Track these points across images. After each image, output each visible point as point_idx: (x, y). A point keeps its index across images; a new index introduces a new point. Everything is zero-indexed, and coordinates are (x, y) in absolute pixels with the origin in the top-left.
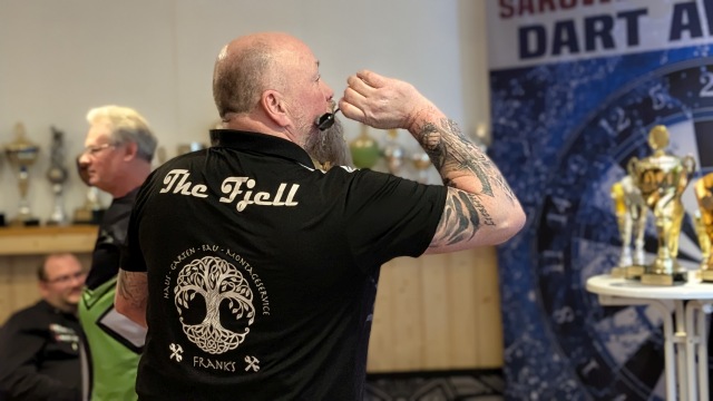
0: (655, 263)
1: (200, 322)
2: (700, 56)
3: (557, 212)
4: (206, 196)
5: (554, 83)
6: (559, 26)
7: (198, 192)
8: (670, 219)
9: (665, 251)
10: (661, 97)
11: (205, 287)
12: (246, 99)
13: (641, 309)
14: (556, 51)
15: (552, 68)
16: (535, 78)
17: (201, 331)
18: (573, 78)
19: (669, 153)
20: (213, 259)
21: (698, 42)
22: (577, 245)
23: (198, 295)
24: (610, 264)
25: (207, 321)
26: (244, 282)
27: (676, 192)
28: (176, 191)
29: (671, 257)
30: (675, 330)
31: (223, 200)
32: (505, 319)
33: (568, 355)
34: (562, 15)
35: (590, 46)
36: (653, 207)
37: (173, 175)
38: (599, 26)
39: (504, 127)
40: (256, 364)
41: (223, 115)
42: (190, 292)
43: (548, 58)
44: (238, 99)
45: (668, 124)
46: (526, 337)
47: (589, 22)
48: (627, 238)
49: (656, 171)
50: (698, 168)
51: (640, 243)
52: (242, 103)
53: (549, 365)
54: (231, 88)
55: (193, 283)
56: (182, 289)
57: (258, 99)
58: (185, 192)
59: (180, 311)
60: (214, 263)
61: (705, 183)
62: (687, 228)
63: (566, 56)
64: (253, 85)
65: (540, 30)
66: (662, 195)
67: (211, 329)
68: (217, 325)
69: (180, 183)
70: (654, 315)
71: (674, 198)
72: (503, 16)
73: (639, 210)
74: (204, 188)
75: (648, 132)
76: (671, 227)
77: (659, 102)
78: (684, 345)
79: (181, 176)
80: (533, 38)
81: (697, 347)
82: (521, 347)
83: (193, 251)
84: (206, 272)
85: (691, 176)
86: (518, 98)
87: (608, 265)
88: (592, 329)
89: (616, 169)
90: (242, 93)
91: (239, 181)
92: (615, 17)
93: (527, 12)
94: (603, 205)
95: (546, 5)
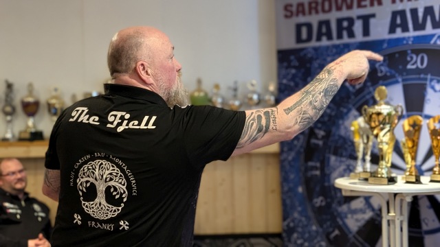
0: (377, 170)
1: (93, 200)
2: (407, 44)
3: (317, 138)
4: (98, 123)
5: (317, 58)
6: (321, 23)
7: (94, 121)
8: (387, 143)
9: (383, 163)
10: (383, 68)
11: (96, 179)
12: (126, 65)
13: (367, 198)
14: (319, 39)
15: (316, 49)
16: (305, 55)
17: (93, 206)
18: (328, 56)
19: (387, 103)
20: (101, 161)
21: (406, 35)
22: (329, 159)
23: (92, 184)
24: (349, 171)
25: (97, 200)
26: (121, 176)
27: (390, 127)
28: (79, 121)
29: (386, 167)
30: (388, 212)
31: (109, 126)
32: (284, 204)
33: (321, 226)
34: (323, 17)
35: (340, 36)
36: (377, 136)
37: (78, 111)
38: (345, 24)
39: (285, 85)
40: (127, 225)
41: (112, 74)
42: (87, 182)
43: (314, 43)
44: (121, 65)
45: (386, 85)
46: (296, 215)
47: (340, 21)
48: (360, 155)
49: (379, 114)
50: (405, 113)
51: (368, 158)
52: (124, 68)
53: (309, 232)
54: (119, 58)
55: (89, 176)
56: (82, 180)
57: (134, 66)
58: (85, 121)
59: (81, 194)
60: (102, 164)
61: (409, 122)
62: (397, 150)
63: (325, 42)
64: (132, 57)
65: (309, 26)
66: (382, 129)
67: (100, 204)
68: (104, 202)
69: (82, 116)
70: (375, 203)
71: (389, 131)
72: (286, 17)
73: (368, 138)
74: (97, 118)
75: (374, 90)
76: (387, 148)
77: (382, 72)
78: (394, 221)
79: (83, 111)
80: (304, 31)
81: (401, 222)
82: (293, 221)
83: (88, 157)
84: (97, 170)
85: (401, 117)
86: (295, 67)
87: (348, 171)
88: (337, 211)
89: (354, 112)
90: (124, 61)
91: (119, 114)
92: (355, 19)
93: (301, 14)
94: (345, 134)
95: (313, 10)
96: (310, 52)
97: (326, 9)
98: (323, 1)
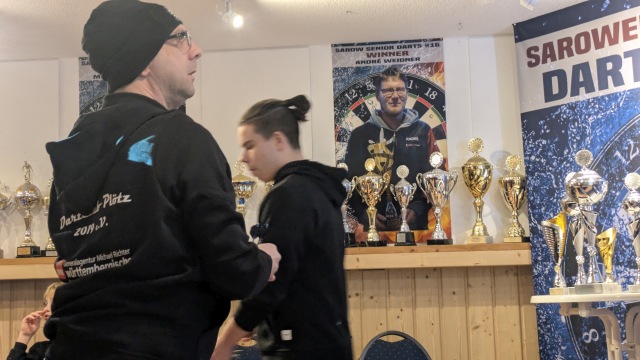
5: (575, 120)
6: (576, 69)
14: (575, 92)
15: (572, 107)
16: (558, 116)
18: (589, 115)
34: (578, 59)
35: (603, 85)
38: (610, 66)
39: (534, 162)
47: (601, 63)
72: (530, 65)
80: (555, 80)
86: (545, 136)
92: (622, 56)
93: (549, 59)
94: (621, 229)
95: (565, 52)
96: (565, 112)
97: (583, 47)
98: (578, 37)
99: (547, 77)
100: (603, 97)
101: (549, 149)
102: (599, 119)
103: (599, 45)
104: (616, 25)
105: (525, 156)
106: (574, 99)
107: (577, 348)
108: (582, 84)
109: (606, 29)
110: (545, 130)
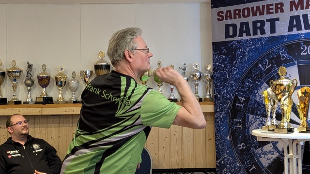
0: (280, 124)
2: (301, 38)
3: (240, 103)
5: (240, 48)
6: (242, 24)
9: (284, 119)
10: (284, 55)
13: (275, 144)
14: (241, 35)
15: (239, 42)
16: (232, 46)
21: (300, 32)
22: (248, 116)
24: (262, 125)
27: (289, 94)
29: (287, 121)
30: (288, 152)
33: (243, 164)
34: (243, 20)
35: (255, 33)
38: (259, 25)
39: (218, 66)
43: (237, 38)
45: (286, 66)
46: (225, 156)
47: (255, 23)
48: (269, 113)
50: (299, 85)
51: (274, 115)
53: (235, 167)
62: (294, 110)
63: (245, 37)
66: (283, 96)
70: (280, 146)
73: (274, 102)
78: (292, 159)
80: (231, 28)
81: (297, 160)
82: (223, 160)
86: (224, 54)
92: (266, 21)
93: (228, 18)
94: (259, 99)
95: (237, 16)
96: (235, 44)
97: (246, 14)
98: (244, 10)
99: (227, 27)
100: (254, 39)
101: (226, 60)
102: (252, 49)
103: (254, 15)
104: (263, 6)
105: (213, 62)
106: (240, 38)
107: (235, 151)
108: (244, 32)
109: (258, 7)
110: (225, 51)
